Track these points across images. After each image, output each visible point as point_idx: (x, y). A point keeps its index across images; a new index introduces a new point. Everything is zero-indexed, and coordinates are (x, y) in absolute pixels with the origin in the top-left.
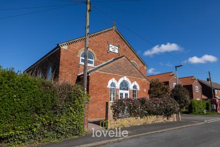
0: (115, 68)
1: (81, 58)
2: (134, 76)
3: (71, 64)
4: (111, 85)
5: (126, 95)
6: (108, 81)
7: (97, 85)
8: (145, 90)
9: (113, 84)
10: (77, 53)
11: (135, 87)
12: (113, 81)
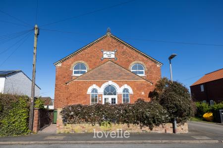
0: (97, 74)
1: (74, 71)
2: (124, 79)
3: (64, 78)
4: (93, 91)
5: (113, 100)
6: (88, 87)
7: (75, 92)
8: (143, 93)
9: (94, 90)
10: (70, 68)
11: (126, 90)
12: (94, 86)
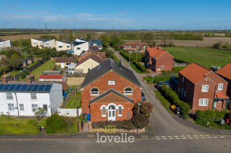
1: (91, 92)
4: (103, 108)
6: (101, 106)
8: (129, 109)
11: (120, 107)
12: (104, 106)
